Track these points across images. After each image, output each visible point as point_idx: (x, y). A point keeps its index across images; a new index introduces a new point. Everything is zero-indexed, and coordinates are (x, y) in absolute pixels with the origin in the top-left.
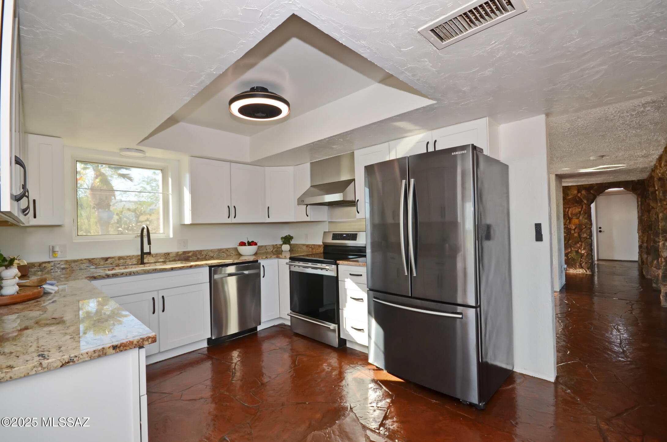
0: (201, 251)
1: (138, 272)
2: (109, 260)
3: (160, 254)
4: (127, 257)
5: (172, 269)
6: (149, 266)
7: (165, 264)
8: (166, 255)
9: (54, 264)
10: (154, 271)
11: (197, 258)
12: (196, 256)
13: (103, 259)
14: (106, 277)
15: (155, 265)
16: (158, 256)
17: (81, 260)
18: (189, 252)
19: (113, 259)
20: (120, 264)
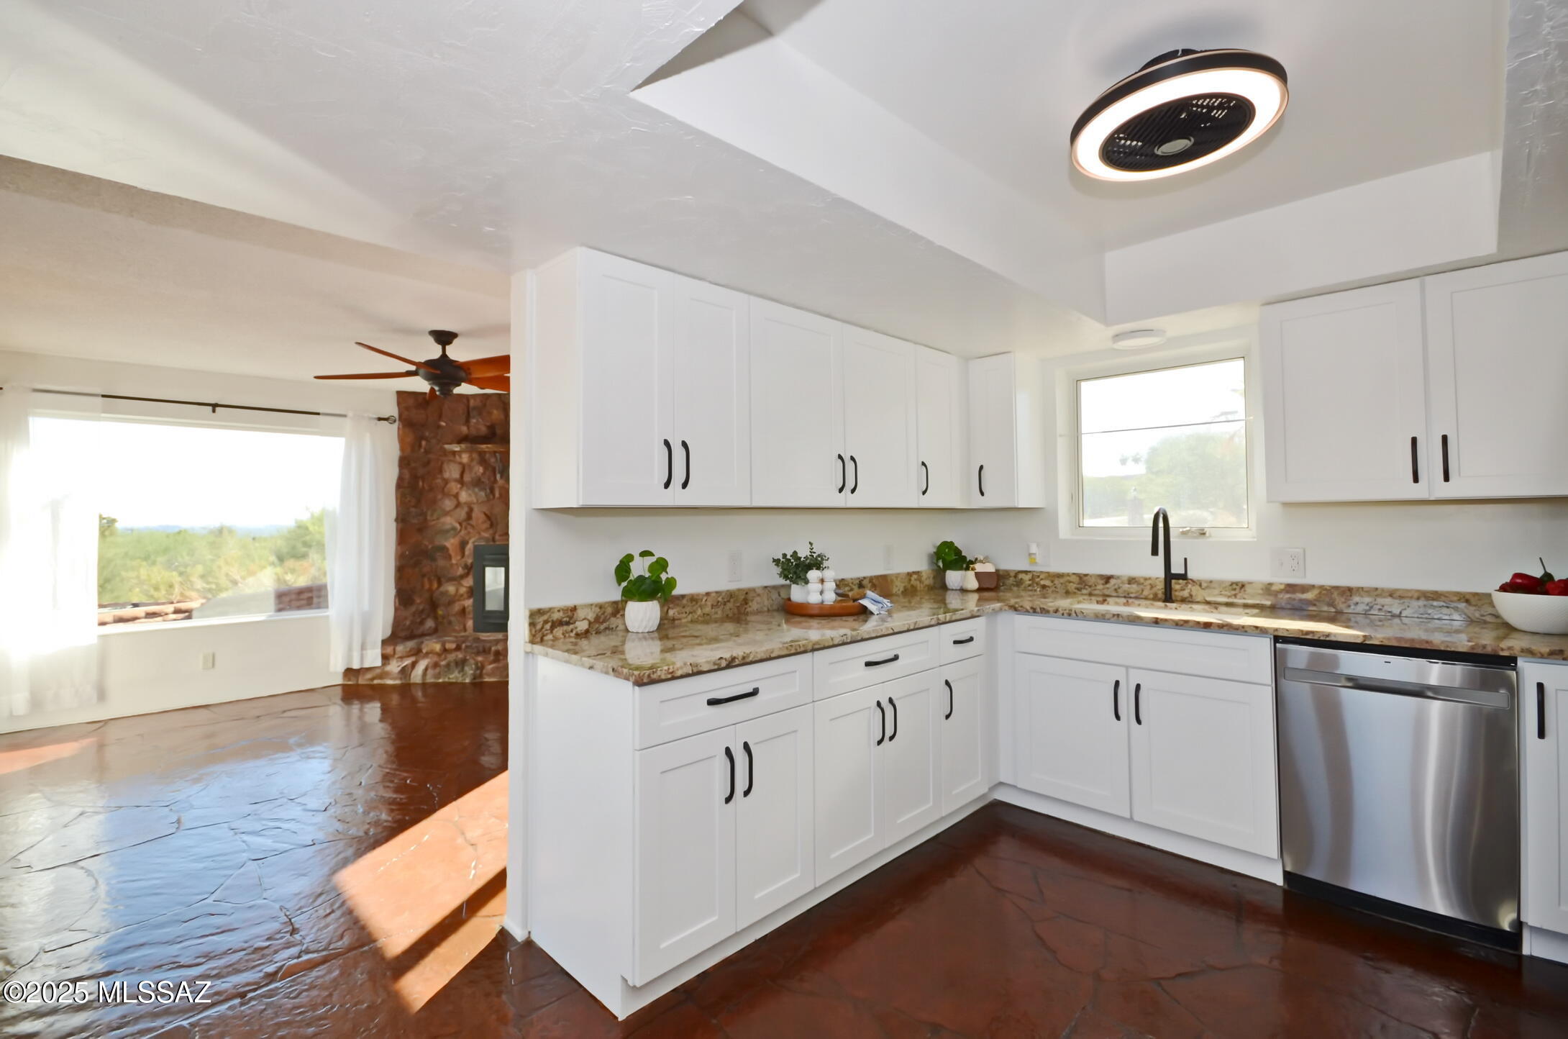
0: (1350, 589)
1: (1083, 613)
2: (1113, 581)
3: (1221, 583)
4: (1146, 579)
5: (1157, 622)
6: (1176, 609)
7: (1214, 611)
8: (1234, 586)
9: (1033, 575)
10: (1116, 617)
11: (1333, 610)
12: (1331, 604)
13: (1101, 577)
14: (1031, 611)
15: (1191, 608)
16: (1214, 588)
17: (1068, 575)
18: (1304, 588)
19: (1119, 581)
20: (1132, 593)
